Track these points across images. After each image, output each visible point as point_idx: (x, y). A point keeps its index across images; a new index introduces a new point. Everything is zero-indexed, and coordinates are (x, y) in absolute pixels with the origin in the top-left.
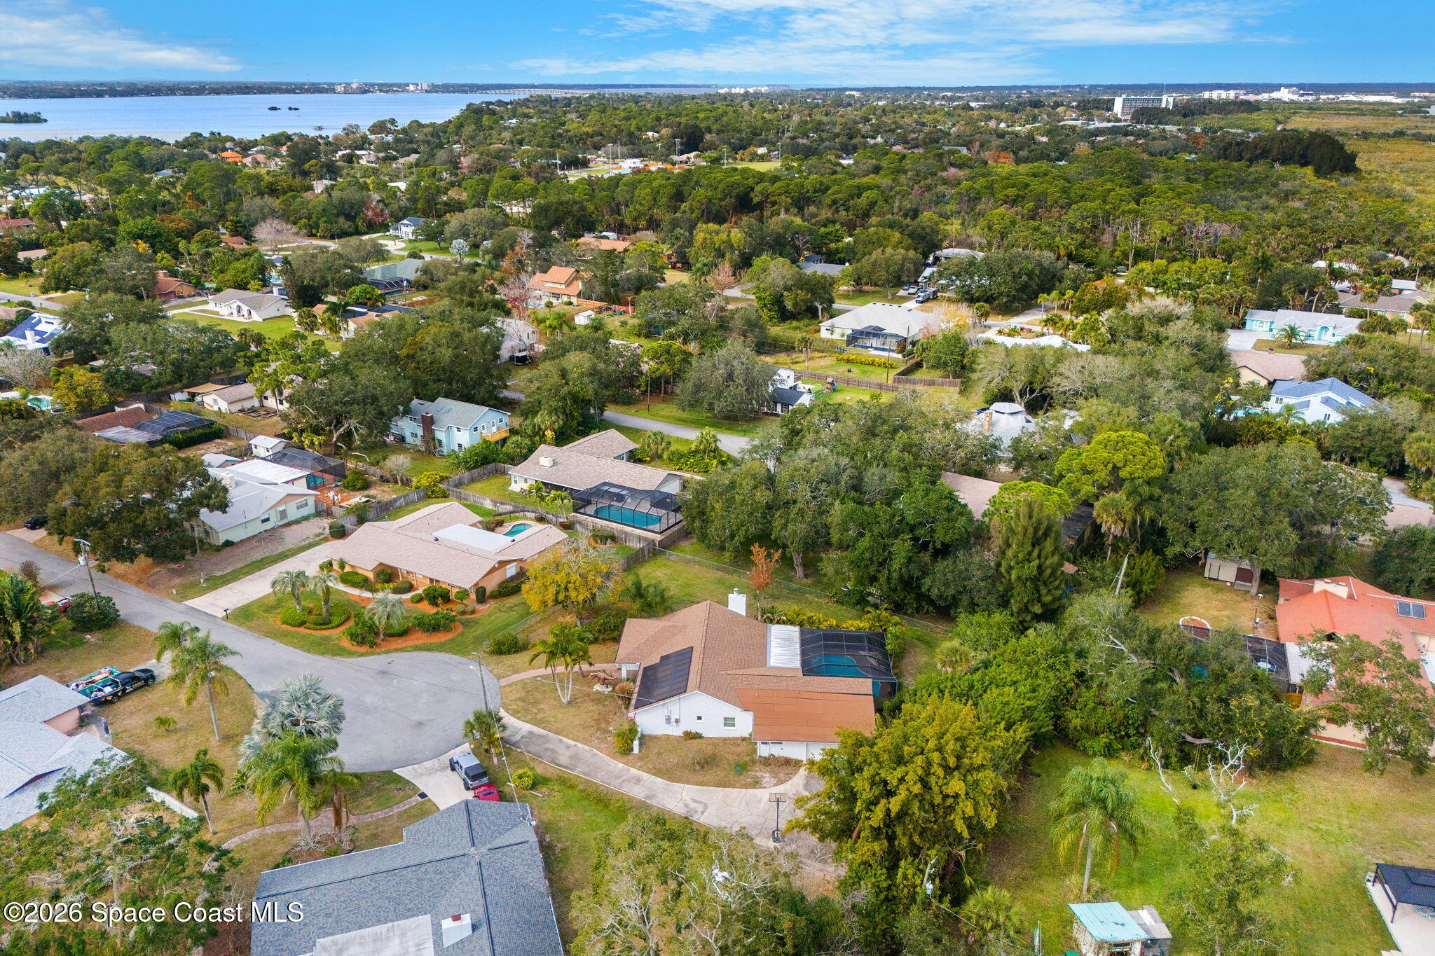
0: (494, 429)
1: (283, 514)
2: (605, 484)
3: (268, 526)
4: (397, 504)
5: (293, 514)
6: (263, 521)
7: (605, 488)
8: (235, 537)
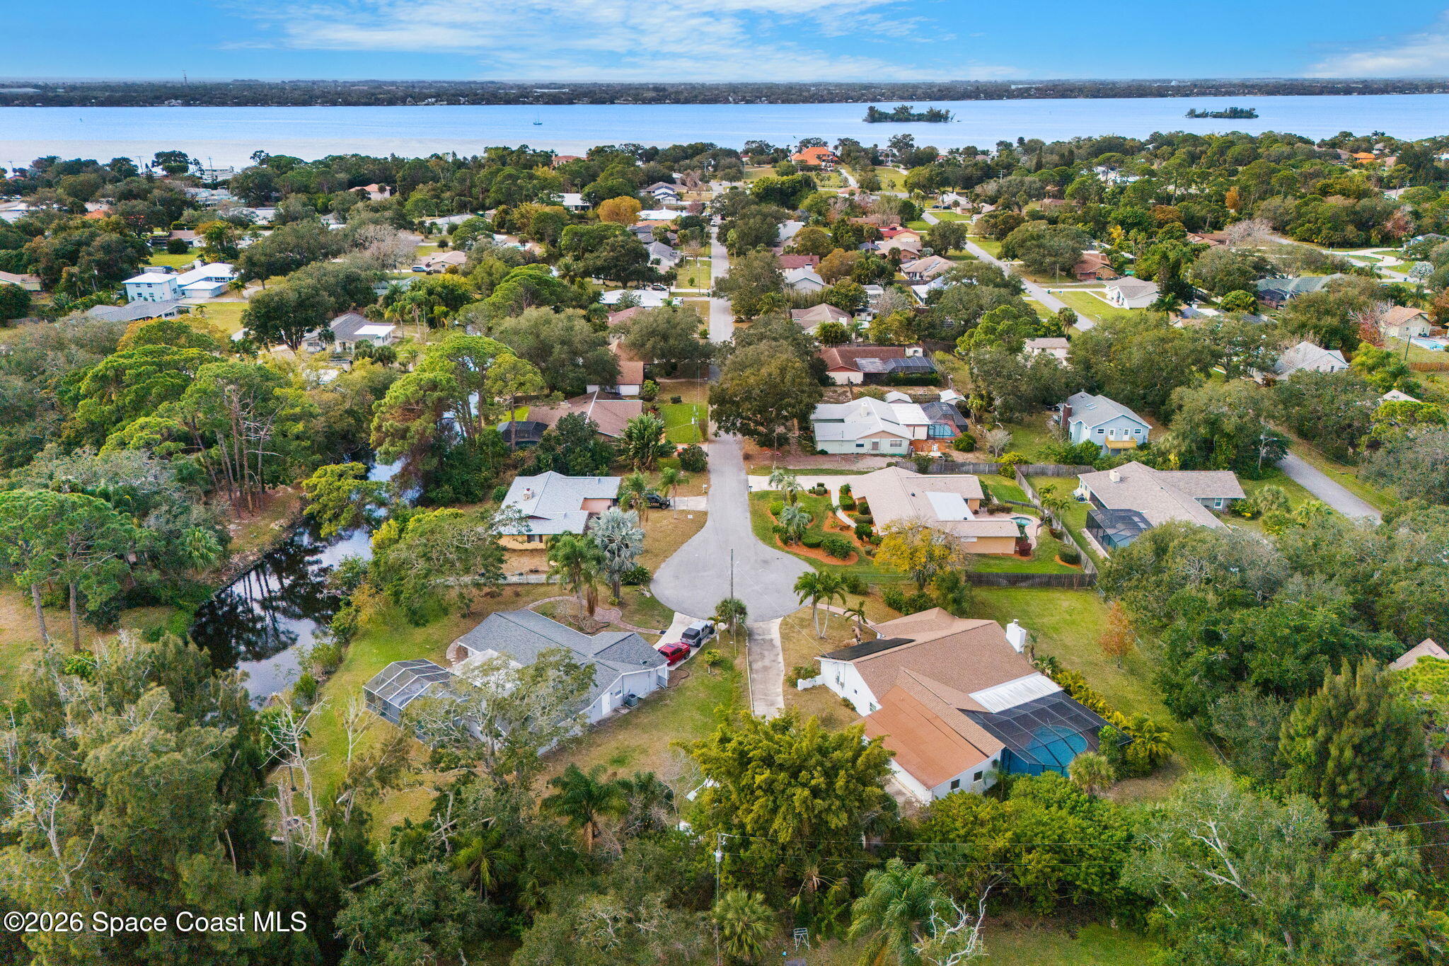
0: (1126, 438)
1: (875, 445)
2: (1139, 515)
3: (860, 450)
4: (965, 468)
5: (885, 447)
6: (858, 446)
7: (1136, 519)
8: (831, 449)
